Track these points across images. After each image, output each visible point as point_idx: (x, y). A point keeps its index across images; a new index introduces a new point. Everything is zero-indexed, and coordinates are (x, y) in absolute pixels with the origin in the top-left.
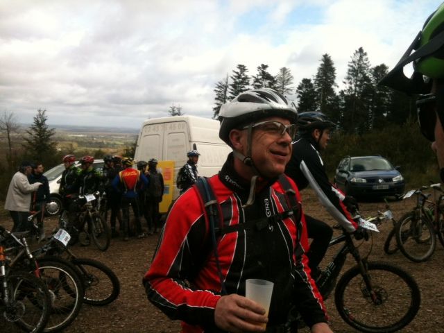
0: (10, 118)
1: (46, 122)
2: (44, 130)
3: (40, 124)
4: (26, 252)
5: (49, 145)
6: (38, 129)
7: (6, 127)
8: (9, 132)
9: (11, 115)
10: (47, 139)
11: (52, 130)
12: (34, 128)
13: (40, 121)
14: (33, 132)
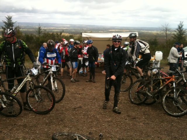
0: (167, 26)
1: (183, 27)
2: (182, 30)
3: (180, 28)
4: (183, 79)
5: (184, 37)
6: (179, 30)
7: (165, 29)
8: (166, 31)
9: (168, 24)
10: (183, 34)
11: (185, 30)
12: (177, 30)
13: (180, 26)
14: (177, 31)
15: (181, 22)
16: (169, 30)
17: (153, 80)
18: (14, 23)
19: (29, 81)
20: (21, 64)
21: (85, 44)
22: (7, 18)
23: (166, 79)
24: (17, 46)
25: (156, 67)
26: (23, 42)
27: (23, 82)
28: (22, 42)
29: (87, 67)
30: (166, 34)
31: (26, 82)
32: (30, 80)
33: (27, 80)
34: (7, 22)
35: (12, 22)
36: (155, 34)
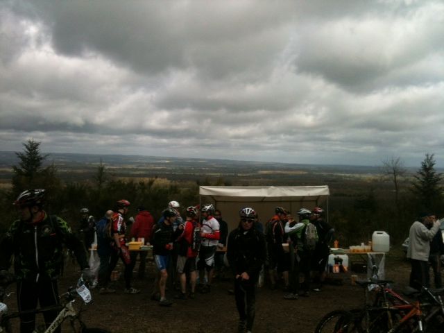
0: (397, 163)
1: (434, 167)
2: (432, 174)
4: (441, 310)
5: (437, 190)
7: (392, 171)
8: (395, 176)
10: (435, 183)
11: (440, 174)
12: (421, 173)
13: (428, 166)
14: (420, 176)
15: (427, 155)
16: (401, 173)
17: (369, 311)
18: (41, 158)
19: (70, 316)
20: (53, 274)
21: (205, 214)
22: (27, 147)
23: (400, 309)
24: (47, 230)
25: (375, 280)
26: (62, 222)
27: (57, 319)
28: (59, 221)
29: (209, 268)
30: (395, 181)
31: (64, 319)
32: (73, 314)
33: (66, 315)
34: (27, 157)
35: (38, 155)
36: (369, 182)
